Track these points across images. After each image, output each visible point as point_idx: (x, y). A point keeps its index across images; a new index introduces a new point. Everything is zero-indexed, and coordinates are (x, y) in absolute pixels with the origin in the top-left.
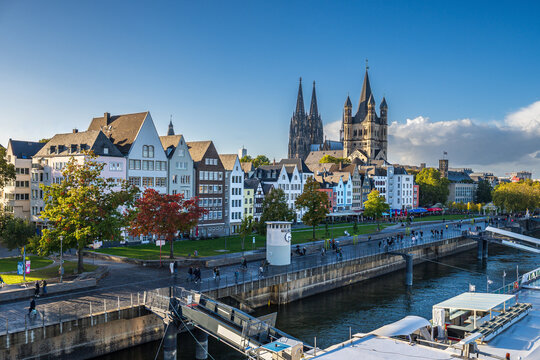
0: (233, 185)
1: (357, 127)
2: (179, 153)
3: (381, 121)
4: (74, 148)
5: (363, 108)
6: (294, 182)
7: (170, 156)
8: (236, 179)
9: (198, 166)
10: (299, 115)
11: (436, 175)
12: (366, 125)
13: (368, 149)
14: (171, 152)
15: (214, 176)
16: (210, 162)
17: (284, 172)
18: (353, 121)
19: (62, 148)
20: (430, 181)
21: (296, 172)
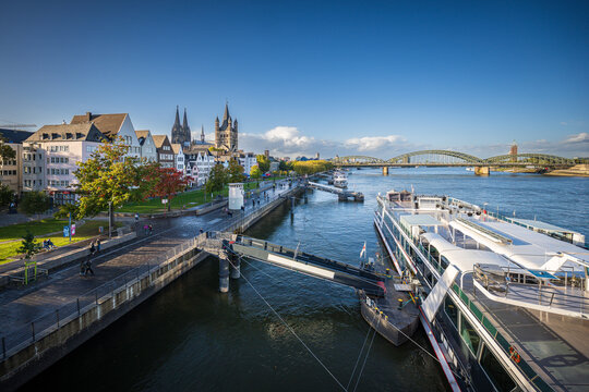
0: (179, 163)
1: (222, 133)
2: (147, 142)
3: (234, 130)
4: (69, 136)
5: (226, 123)
6: (206, 161)
7: (142, 144)
8: (180, 159)
9: (159, 151)
10: (177, 125)
11: (264, 158)
12: (228, 132)
13: (229, 144)
14: (142, 141)
15: (170, 157)
16: (166, 148)
17: (199, 156)
18: (220, 130)
19: (55, 136)
20: (262, 161)
21: (205, 156)
